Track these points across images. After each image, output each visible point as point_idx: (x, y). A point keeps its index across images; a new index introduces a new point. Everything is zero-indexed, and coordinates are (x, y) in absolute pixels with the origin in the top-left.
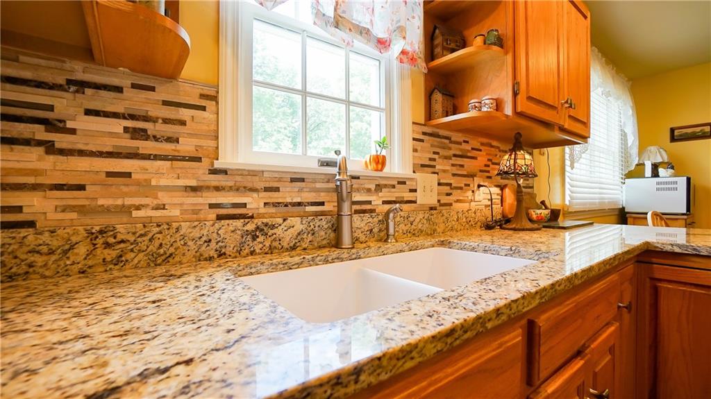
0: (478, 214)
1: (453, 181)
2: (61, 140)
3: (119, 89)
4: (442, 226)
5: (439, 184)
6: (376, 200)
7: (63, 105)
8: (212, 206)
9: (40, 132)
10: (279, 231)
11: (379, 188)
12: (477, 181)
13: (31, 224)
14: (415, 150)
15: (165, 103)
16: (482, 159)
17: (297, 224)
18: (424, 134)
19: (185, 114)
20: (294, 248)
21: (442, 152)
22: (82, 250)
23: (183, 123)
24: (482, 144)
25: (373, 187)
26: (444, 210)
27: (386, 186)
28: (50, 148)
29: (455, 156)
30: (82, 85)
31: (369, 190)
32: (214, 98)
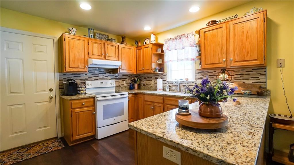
10: (172, 88)
11: (188, 83)
14: (196, 76)
17: (174, 88)
18: (199, 72)
20: (174, 91)
21: (205, 75)
25: (187, 83)
27: (189, 83)
29: (210, 76)
31: (186, 84)
32: (167, 74)
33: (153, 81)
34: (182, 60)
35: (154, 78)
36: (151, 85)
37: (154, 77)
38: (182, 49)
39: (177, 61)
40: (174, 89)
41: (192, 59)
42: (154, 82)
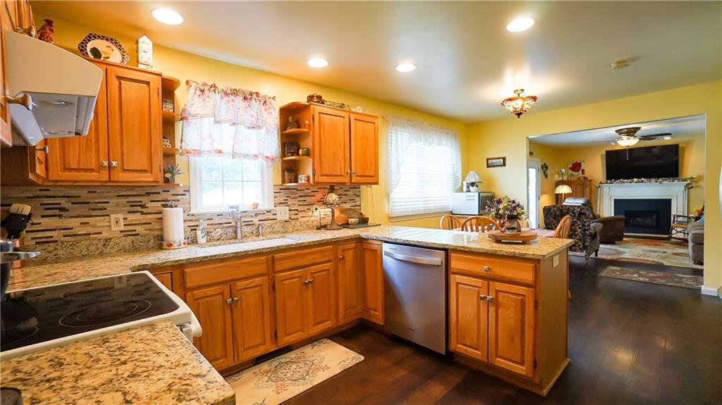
0: (315, 222)
1: (299, 208)
2: (145, 210)
3: (159, 193)
4: (291, 229)
5: (290, 210)
6: (255, 220)
7: (145, 200)
8: (189, 226)
9: (139, 209)
10: (213, 234)
11: (256, 215)
12: (315, 206)
13: (138, 234)
14: (275, 197)
15: (173, 195)
16: (319, 196)
17: (220, 231)
18: (281, 189)
19: (179, 197)
20: (219, 239)
21: (292, 196)
22: (152, 241)
23: (179, 200)
24: (319, 188)
25: (253, 214)
26: (293, 222)
27: (260, 214)
28: (142, 213)
29: (300, 196)
30: (148, 194)
31: (252, 216)
32: (188, 191)
33: (113, 216)
34: (246, 156)
35: (117, 205)
36: (105, 235)
37: (124, 200)
38: (249, 128)
39: (233, 157)
40: (219, 234)
41: (267, 157)
42: (122, 222)
